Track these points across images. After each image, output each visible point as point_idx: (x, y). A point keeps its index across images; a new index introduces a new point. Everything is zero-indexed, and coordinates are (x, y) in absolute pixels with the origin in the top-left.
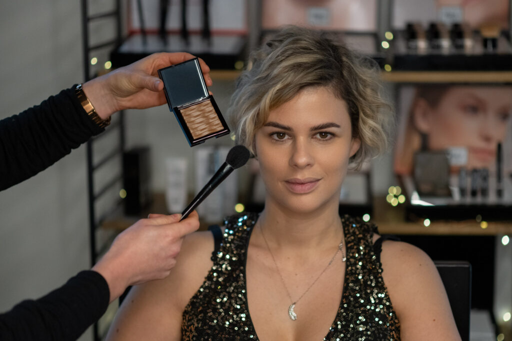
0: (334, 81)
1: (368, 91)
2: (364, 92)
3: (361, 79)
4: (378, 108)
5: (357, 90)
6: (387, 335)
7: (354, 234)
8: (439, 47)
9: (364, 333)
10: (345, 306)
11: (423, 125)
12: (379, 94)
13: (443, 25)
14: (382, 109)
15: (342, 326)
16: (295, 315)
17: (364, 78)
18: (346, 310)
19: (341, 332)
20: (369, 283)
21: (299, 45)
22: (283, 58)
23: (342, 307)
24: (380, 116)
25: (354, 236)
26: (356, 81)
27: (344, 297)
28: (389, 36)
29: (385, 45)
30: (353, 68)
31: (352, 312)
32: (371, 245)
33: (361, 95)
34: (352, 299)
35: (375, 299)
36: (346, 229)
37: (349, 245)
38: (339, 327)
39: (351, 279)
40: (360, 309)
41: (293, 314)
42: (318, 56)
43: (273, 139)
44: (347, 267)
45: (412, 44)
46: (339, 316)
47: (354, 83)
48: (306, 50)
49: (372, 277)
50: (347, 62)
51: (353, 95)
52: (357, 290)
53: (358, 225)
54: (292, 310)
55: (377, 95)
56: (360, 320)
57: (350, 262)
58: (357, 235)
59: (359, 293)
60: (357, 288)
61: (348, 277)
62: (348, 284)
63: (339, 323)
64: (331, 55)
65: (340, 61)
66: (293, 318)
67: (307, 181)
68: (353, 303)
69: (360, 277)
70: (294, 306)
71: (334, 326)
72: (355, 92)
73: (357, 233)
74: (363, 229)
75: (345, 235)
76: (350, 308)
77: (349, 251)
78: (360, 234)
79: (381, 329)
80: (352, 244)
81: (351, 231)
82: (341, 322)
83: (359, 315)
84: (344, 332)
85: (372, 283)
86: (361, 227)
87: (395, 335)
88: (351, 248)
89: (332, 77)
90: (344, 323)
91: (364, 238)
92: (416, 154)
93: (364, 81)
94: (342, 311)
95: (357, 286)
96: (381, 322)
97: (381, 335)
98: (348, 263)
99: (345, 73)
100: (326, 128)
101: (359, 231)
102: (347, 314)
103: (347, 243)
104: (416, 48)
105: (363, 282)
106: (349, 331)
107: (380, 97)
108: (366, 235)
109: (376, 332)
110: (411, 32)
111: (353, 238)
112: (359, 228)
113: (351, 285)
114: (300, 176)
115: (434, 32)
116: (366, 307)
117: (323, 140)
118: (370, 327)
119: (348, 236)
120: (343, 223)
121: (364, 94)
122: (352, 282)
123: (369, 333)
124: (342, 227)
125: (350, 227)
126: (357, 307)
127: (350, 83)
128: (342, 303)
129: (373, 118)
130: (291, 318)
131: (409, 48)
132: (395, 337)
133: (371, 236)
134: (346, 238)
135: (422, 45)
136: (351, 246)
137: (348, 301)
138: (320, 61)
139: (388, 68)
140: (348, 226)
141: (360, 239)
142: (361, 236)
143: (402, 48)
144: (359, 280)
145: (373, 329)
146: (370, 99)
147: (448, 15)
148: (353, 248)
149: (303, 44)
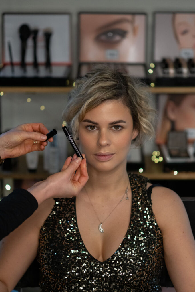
0: (123, 97)
1: (143, 102)
2: (140, 102)
3: (138, 95)
4: (148, 112)
5: (136, 102)
6: (156, 242)
7: (136, 184)
8: (181, 72)
9: (143, 241)
10: (132, 225)
11: (172, 116)
12: (149, 104)
13: (183, 60)
14: (151, 113)
15: (131, 237)
16: (103, 230)
17: (140, 95)
18: (132, 227)
19: (130, 241)
20: (145, 212)
21: (102, 76)
22: (94, 83)
23: (130, 226)
24: (150, 117)
25: (136, 185)
26: (135, 96)
27: (132, 220)
28: (152, 65)
29: (151, 71)
30: (134, 89)
31: (136, 229)
32: (145, 190)
33: (139, 105)
34: (136, 221)
35: (149, 221)
36: (131, 181)
37: (133, 191)
38: (129, 238)
39: (135, 210)
40: (140, 227)
41: (102, 230)
42: (114, 83)
43: (88, 130)
44: (133, 203)
45: (166, 71)
46: (128, 232)
47: (134, 98)
48: (107, 79)
49: (147, 209)
50: (130, 86)
51: (134, 105)
52: (139, 216)
53: (138, 179)
54: (101, 227)
55: (148, 105)
56: (141, 234)
57: (134, 200)
58: (138, 185)
59: (140, 218)
60: (139, 215)
61: (133, 209)
62: (134, 213)
63: (129, 235)
64: (121, 82)
65: (127, 85)
66: (101, 231)
67: (107, 154)
68: (136, 224)
69: (140, 209)
70: (101, 225)
71: (126, 237)
72: (135, 103)
73: (138, 183)
74: (141, 181)
75: (131, 184)
76: (135, 227)
77: (134, 194)
78: (139, 184)
79: (152, 238)
80: (135, 190)
81: (134, 182)
82: (130, 235)
83: (140, 231)
84: (132, 240)
85: (147, 212)
86: (140, 180)
87: (160, 242)
88: (135, 192)
89: (122, 94)
90: (132, 235)
91: (141, 186)
92: (168, 133)
93: (141, 97)
94: (131, 228)
95: (138, 214)
96: (152, 235)
97: (153, 242)
98: (133, 201)
99: (129, 92)
100: (117, 123)
101: (138, 182)
102: (134, 230)
103: (132, 189)
104: (168, 73)
105: (142, 211)
106: (134, 240)
107: (149, 106)
108: (143, 184)
109: (150, 240)
110: (165, 64)
111: (135, 186)
112: (139, 181)
113: (135, 213)
114: (103, 151)
115: (178, 64)
116: (144, 226)
117: (117, 131)
118: (146, 237)
119: (132, 185)
120: (130, 178)
121: (140, 104)
122: (136, 211)
123: (146, 241)
124: (129, 179)
125: (134, 180)
126: (139, 226)
127: (132, 98)
128: (130, 224)
129: (145, 117)
130: (101, 232)
131: (164, 73)
132: (160, 243)
133: (146, 185)
134: (132, 186)
135: (172, 71)
136: (135, 191)
137: (133, 223)
138: (115, 85)
139: (153, 85)
140: (132, 179)
141: (139, 187)
142: (140, 185)
143: (160, 73)
144: (140, 210)
145: (148, 239)
146: (144, 107)
147: (186, 53)
148: (136, 192)
149: (105, 75)
